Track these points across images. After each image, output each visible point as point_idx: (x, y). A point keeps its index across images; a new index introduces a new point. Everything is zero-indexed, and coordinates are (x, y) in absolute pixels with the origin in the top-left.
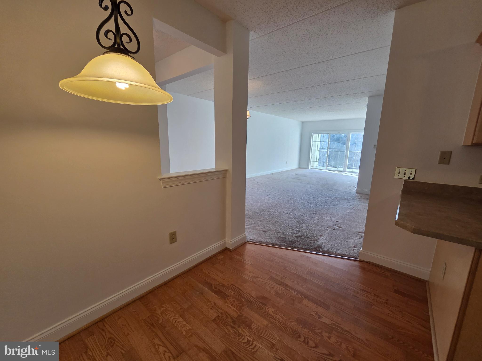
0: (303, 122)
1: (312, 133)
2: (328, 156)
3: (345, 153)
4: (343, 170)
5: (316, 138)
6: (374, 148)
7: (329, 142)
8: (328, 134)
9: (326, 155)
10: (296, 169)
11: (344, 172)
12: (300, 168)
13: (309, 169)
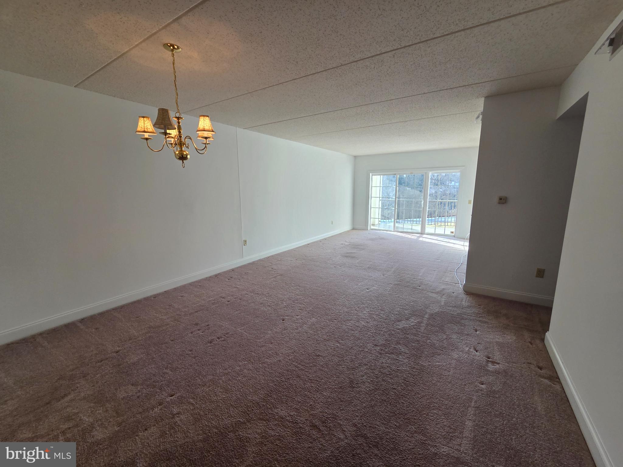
0: (355, 157)
1: (371, 174)
2: (396, 209)
3: (423, 205)
4: (420, 232)
5: (376, 181)
6: (499, 203)
7: (398, 187)
8: (395, 174)
9: (394, 208)
10: (348, 231)
11: (422, 234)
12: (353, 229)
13: (368, 230)
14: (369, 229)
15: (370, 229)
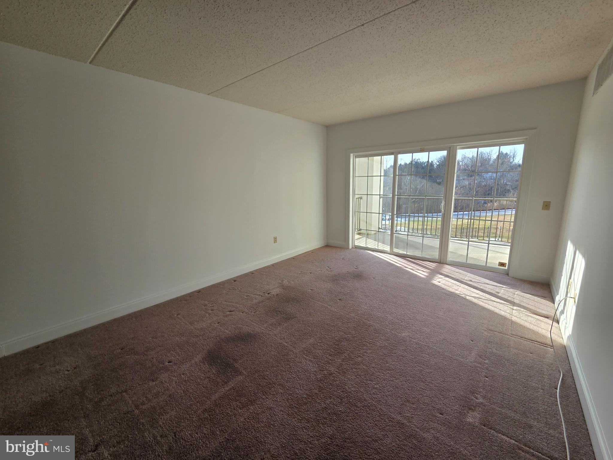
4: (437, 258)
11: (440, 263)
12: (326, 246)
13: (348, 248)
14: (350, 247)
15: (352, 248)
